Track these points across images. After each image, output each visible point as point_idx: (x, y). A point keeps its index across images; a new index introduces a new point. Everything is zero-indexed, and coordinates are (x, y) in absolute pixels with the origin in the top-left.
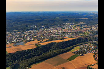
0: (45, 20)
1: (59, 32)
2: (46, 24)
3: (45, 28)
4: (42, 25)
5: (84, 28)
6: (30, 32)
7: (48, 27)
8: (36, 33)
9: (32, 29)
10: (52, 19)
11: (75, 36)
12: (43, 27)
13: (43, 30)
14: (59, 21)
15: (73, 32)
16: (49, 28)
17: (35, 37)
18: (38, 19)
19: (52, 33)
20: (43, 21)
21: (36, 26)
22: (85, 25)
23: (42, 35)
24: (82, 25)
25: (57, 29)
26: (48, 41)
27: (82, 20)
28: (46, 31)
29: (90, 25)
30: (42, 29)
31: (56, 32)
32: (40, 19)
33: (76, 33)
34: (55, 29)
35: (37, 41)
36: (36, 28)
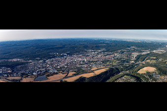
1: (84, 61)
2: (67, 51)
3: (67, 55)
4: (64, 52)
5: (107, 55)
6: (52, 61)
7: (70, 54)
9: (54, 57)
10: (73, 46)
11: (104, 66)
12: (65, 54)
13: (66, 58)
14: (80, 48)
15: (99, 61)
17: (59, 67)
18: (59, 46)
19: (76, 61)
20: (64, 48)
22: (107, 51)
23: (66, 65)
24: (104, 51)
25: (81, 57)
26: (75, 75)
27: (102, 46)
28: (69, 59)
29: (111, 52)
30: (65, 57)
31: (80, 61)
32: (61, 46)
33: (103, 62)
34: (78, 57)
35: (62, 75)
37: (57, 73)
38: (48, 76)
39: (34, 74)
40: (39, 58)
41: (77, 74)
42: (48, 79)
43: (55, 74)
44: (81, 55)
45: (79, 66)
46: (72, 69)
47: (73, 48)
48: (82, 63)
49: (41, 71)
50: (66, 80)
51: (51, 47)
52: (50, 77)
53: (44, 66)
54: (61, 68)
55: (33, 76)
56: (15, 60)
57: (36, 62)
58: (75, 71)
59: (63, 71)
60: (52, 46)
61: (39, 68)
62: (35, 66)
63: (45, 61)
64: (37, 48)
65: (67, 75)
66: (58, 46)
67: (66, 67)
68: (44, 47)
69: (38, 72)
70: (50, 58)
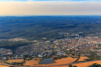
0: (78, 25)
2: (80, 31)
3: (80, 36)
4: (76, 32)
6: (61, 42)
8: (68, 43)
9: (63, 37)
10: (87, 25)
12: (77, 35)
13: (78, 40)
14: (96, 28)
16: (84, 36)
17: (68, 49)
18: (70, 25)
19: (89, 44)
20: (76, 27)
21: (68, 34)
23: (77, 48)
25: (96, 39)
26: (87, 60)
28: (81, 41)
30: (76, 38)
31: (95, 45)
32: (72, 25)
34: (93, 39)
36: (69, 37)
37: (65, 57)
38: (56, 59)
39: (39, 56)
40: (45, 38)
41: (90, 60)
42: (55, 62)
43: (63, 57)
44: (96, 37)
45: (93, 50)
46: (84, 53)
47: (88, 28)
48: (97, 47)
49: (47, 53)
50: (76, 65)
51: (61, 26)
52: (58, 60)
53: (51, 47)
54: (70, 51)
55: (38, 58)
56: (17, 40)
57: (42, 42)
58: (88, 56)
59: (73, 55)
60: (62, 24)
61: (45, 50)
62: (40, 47)
63: (52, 41)
64: (43, 26)
65: (77, 60)
66: (68, 25)
67: (77, 50)
68: (51, 26)
69: (44, 54)
70: (59, 39)
